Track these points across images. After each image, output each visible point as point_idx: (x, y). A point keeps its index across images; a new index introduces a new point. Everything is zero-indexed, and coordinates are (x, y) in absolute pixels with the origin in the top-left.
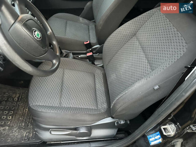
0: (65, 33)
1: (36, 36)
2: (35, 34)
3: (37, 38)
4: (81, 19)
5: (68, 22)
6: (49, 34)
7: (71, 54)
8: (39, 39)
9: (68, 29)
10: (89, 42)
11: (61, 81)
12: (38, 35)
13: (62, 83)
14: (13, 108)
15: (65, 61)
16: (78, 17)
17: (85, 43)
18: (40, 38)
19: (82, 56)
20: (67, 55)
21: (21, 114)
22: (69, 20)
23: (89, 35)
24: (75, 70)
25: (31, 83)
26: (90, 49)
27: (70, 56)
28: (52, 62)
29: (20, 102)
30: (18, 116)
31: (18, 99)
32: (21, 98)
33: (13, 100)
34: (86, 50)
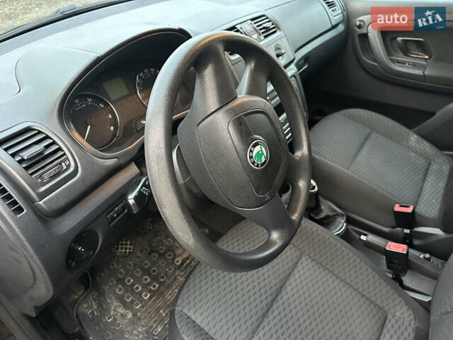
0: (353, 161)
1: (251, 157)
2: (251, 151)
3: (253, 163)
4: (413, 138)
5: (374, 136)
6: (297, 158)
7: (343, 221)
8: (257, 166)
9: (364, 152)
10: (410, 210)
11: (278, 286)
12: (259, 155)
13: (279, 291)
14: (162, 277)
15: (316, 234)
16: (407, 130)
17: (397, 208)
18: (262, 165)
19: (372, 238)
20: (331, 219)
21: (168, 301)
22: (378, 133)
23: (421, 189)
24: (332, 272)
25: (221, 240)
26: (407, 231)
27: (337, 223)
28: (270, 235)
29: (182, 271)
30: (159, 303)
31: (182, 264)
32: (188, 265)
33: (173, 259)
34: (394, 228)
